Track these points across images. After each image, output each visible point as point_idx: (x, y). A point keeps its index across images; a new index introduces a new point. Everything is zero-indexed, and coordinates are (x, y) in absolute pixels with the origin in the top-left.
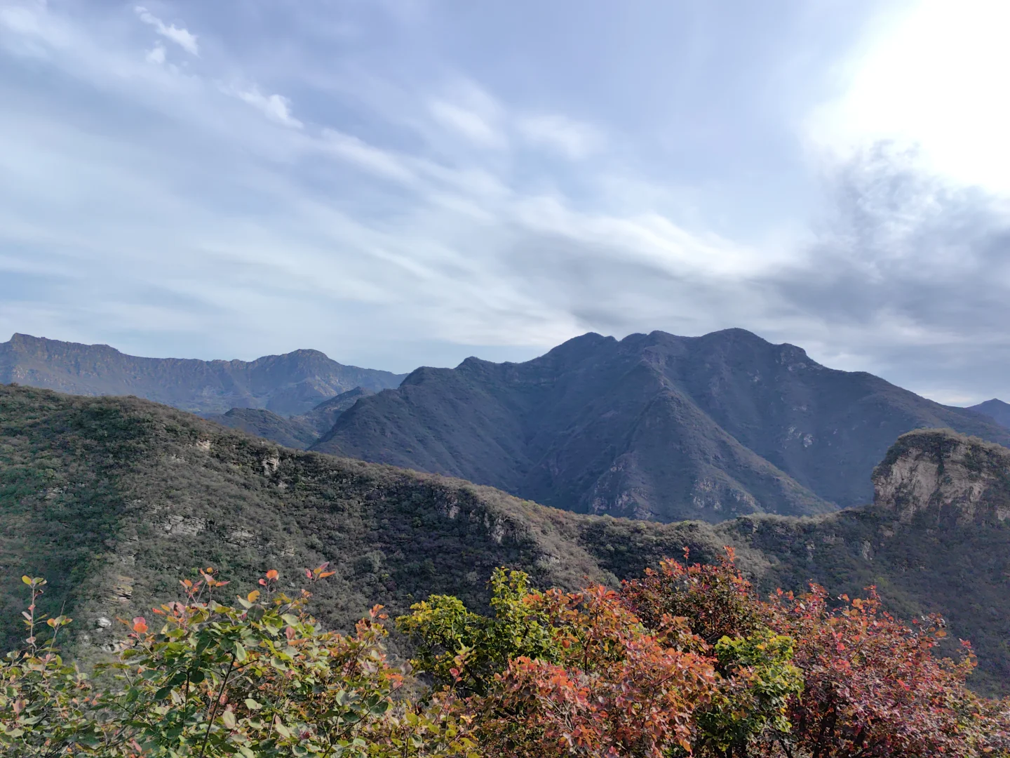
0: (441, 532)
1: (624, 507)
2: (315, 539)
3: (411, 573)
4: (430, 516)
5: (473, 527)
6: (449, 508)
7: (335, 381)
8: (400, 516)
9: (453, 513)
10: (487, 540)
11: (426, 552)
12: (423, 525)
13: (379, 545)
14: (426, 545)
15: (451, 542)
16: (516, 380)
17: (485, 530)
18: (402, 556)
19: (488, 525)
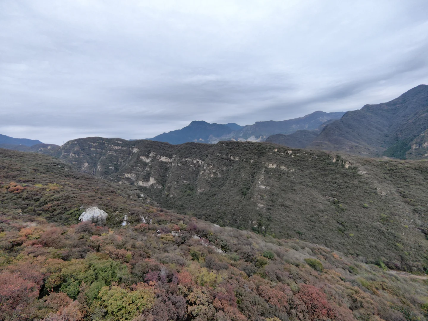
0: (331, 165)
1: (426, 147)
2: (299, 167)
3: (322, 175)
4: (328, 161)
5: (340, 164)
6: (333, 160)
7: (325, 117)
8: (320, 162)
9: (334, 161)
10: (344, 167)
11: (326, 170)
12: (326, 164)
13: (314, 168)
14: (326, 169)
15: (333, 168)
16: (386, 108)
17: (343, 165)
18: (320, 171)
19: (344, 164)
